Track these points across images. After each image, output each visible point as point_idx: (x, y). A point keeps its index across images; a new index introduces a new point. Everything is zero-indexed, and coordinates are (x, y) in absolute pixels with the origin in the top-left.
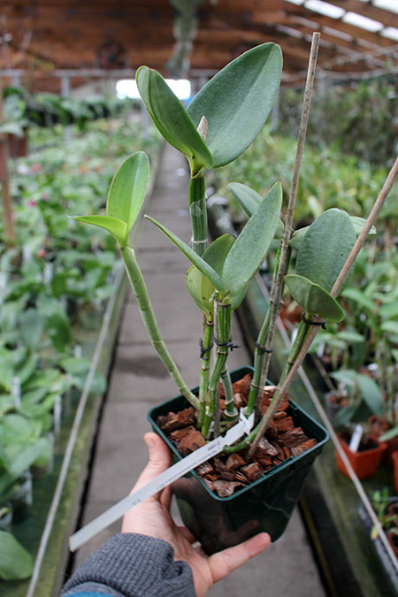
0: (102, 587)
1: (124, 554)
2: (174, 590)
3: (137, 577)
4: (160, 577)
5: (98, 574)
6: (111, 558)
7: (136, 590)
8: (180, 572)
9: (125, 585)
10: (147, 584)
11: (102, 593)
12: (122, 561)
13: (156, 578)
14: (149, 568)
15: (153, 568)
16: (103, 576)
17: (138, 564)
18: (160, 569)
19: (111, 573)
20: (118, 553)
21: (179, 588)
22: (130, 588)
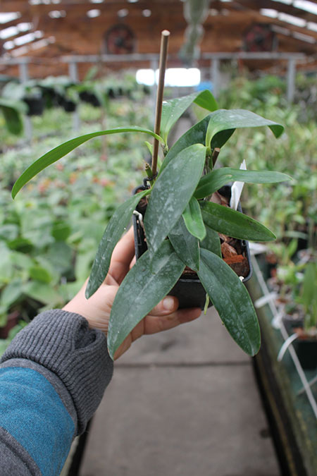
0: (23, 362)
1: (41, 331)
2: (86, 357)
3: (52, 351)
4: (73, 348)
5: (20, 351)
6: (31, 336)
9: (43, 359)
10: (62, 356)
12: (40, 338)
13: (70, 350)
16: (24, 352)
17: (53, 339)
18: (73, 342)
19: (30, 350)
20: (36, 332)
21: (92, 354)
22: (47, 361)
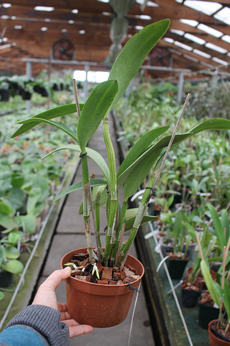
7: (47, 331)
8: (63, 328)
11: (28, 329)
14: (53, 322)
15: (54, 322)
